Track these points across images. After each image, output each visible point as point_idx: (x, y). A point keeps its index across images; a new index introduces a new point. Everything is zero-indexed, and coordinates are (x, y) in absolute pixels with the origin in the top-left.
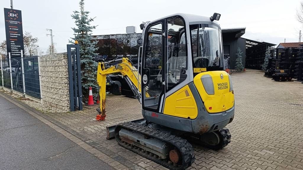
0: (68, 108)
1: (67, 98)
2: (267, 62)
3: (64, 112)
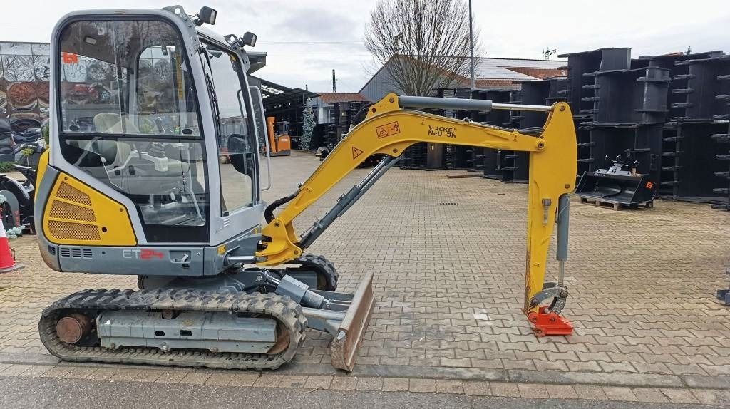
2: (309, 131)
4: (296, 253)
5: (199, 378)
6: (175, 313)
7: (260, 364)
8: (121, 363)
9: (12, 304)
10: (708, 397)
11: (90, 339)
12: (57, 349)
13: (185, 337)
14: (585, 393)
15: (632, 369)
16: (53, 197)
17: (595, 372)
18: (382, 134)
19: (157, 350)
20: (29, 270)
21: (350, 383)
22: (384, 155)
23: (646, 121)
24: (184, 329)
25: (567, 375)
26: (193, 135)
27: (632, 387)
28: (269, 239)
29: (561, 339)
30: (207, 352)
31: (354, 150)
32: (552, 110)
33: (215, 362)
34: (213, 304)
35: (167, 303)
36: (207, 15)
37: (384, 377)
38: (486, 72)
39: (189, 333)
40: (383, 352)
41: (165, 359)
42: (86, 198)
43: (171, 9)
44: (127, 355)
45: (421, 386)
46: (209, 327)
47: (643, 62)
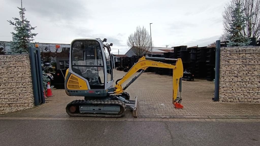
0: (32, 103)
1: (31, 95)
3: (28, 108)
4: (122, 91)
5: (103, 119)
6: (97, 105)
7: (116, 116)
8: (85, 116)
9: (54, 104)
10: (214, 120)
11: (77, 111)
12: (70, 114)
13: (99, 110)
14: (189, 120)
15: (197, 115)
16: (69, 79)
17: (189, 116)
18: (142, 65)
19: (93, 113)
20: (56, 96)
21: (137, 120)
22: (142, 69)
23: (191, 61)
24: (99, 108)
25: (184, 116)
26: (102, 65)
27: (198, 118)
28: (117, 88)
29: (181, 109)
30: (104, 114)
31: (136, 68)
32: (178, 60)
33: (106, 116)
34: (106, 103)
35: (96, 103)
36: (105, 40)
37: (145, 118)
38: (154, 50)
39: (100, 109)
40: (143, 113)
41: (95, 115)
42: (77, 80)
43: (98, 39)
44: (86, 115)
45: (153, 120)
46: (105, 108)
47: (190, 49)
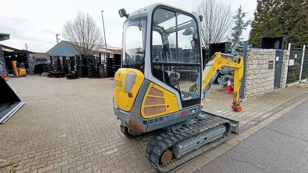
7: (223, 140)
13: (205, 140)
16: (147, 95)
19: (195, 150)
24: (205, 137)
30: (210, 144)
31: (214, 68)
33: (214, 145)
41: (200, 152)
42: (161, 93)
44: (189, 157)
46: (211, 134)
